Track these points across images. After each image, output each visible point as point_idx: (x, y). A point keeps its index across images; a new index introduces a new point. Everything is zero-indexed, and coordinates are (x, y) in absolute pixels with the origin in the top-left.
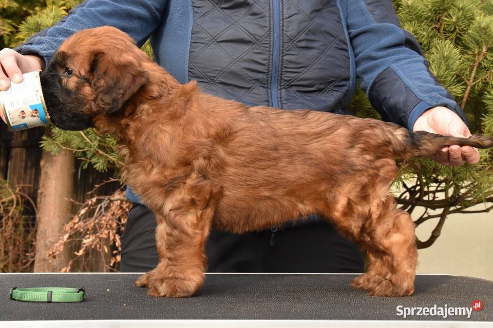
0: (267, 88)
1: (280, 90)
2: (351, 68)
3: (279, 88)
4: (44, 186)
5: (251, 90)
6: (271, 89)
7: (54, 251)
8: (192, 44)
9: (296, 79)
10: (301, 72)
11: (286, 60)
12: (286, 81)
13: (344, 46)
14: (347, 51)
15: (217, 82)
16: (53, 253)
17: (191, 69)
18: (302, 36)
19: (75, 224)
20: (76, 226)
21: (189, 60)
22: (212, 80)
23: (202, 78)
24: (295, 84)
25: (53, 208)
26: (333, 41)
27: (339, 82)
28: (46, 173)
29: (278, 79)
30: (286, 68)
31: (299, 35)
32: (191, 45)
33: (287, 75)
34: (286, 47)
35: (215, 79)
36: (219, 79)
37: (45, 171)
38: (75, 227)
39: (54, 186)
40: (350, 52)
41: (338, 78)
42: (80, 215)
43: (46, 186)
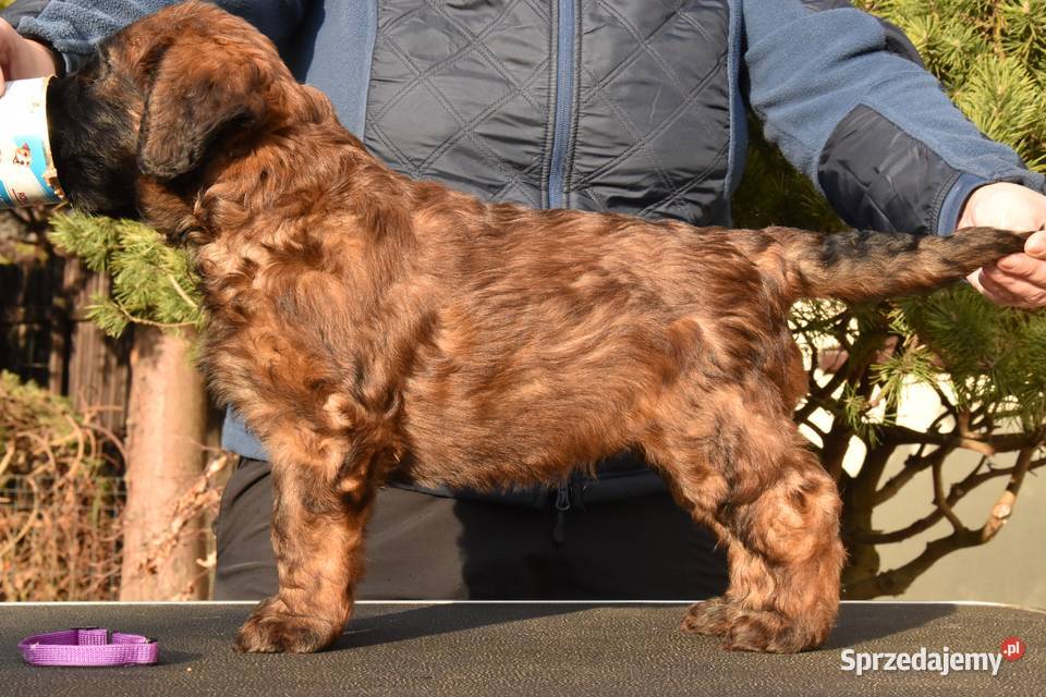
0: (538, 188)
1: (567, 193)
2: (730, 151)
3: (565, 189)
4: (139, 409)
5: (505, 190)
6: (547, 190)
7: (151, 556)
8: (374, 83)
9: (604, 172)
10: (616, 157)
11: (585, 128)
12: (582, 173)
13: (719, 101)
14: (726, 110)
15: (428, 171)
16: (149, 561)
17: (370, 139)
18: (622, 74)
19: (197, 495)
20: (201, 499)
21: (367, 119)
22: (418, 167)
23: (396, 162)
24: (604, 181)
25: (159, 459)
26: (698, 85)
27: (701, 183)
28: (144, 379)
29: (564, 169)
30: (583, 144)
31: (616, 71)
32: (370, 85)
33: (586, 161)
34: (587, 97)
35: (425, 165)
36: (433, 166)
37: (141, 375)
38: (198, 502)
39: (160, 408)
40: (731, 113)
41: (699, 173)
42: (208, 475)
43: (143, 409)
